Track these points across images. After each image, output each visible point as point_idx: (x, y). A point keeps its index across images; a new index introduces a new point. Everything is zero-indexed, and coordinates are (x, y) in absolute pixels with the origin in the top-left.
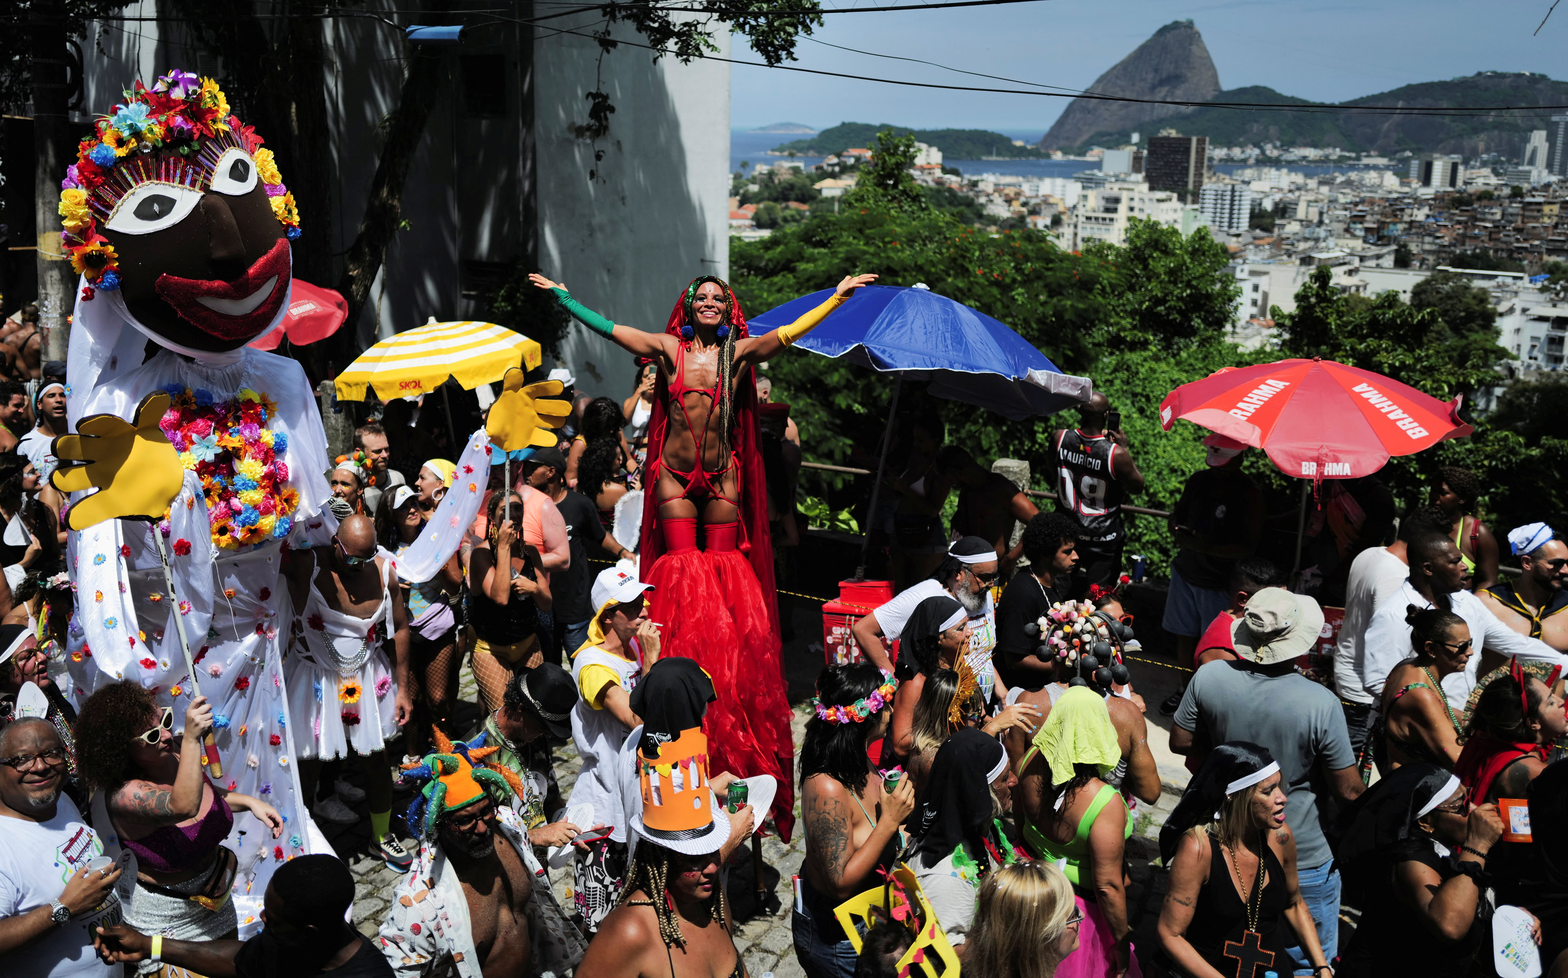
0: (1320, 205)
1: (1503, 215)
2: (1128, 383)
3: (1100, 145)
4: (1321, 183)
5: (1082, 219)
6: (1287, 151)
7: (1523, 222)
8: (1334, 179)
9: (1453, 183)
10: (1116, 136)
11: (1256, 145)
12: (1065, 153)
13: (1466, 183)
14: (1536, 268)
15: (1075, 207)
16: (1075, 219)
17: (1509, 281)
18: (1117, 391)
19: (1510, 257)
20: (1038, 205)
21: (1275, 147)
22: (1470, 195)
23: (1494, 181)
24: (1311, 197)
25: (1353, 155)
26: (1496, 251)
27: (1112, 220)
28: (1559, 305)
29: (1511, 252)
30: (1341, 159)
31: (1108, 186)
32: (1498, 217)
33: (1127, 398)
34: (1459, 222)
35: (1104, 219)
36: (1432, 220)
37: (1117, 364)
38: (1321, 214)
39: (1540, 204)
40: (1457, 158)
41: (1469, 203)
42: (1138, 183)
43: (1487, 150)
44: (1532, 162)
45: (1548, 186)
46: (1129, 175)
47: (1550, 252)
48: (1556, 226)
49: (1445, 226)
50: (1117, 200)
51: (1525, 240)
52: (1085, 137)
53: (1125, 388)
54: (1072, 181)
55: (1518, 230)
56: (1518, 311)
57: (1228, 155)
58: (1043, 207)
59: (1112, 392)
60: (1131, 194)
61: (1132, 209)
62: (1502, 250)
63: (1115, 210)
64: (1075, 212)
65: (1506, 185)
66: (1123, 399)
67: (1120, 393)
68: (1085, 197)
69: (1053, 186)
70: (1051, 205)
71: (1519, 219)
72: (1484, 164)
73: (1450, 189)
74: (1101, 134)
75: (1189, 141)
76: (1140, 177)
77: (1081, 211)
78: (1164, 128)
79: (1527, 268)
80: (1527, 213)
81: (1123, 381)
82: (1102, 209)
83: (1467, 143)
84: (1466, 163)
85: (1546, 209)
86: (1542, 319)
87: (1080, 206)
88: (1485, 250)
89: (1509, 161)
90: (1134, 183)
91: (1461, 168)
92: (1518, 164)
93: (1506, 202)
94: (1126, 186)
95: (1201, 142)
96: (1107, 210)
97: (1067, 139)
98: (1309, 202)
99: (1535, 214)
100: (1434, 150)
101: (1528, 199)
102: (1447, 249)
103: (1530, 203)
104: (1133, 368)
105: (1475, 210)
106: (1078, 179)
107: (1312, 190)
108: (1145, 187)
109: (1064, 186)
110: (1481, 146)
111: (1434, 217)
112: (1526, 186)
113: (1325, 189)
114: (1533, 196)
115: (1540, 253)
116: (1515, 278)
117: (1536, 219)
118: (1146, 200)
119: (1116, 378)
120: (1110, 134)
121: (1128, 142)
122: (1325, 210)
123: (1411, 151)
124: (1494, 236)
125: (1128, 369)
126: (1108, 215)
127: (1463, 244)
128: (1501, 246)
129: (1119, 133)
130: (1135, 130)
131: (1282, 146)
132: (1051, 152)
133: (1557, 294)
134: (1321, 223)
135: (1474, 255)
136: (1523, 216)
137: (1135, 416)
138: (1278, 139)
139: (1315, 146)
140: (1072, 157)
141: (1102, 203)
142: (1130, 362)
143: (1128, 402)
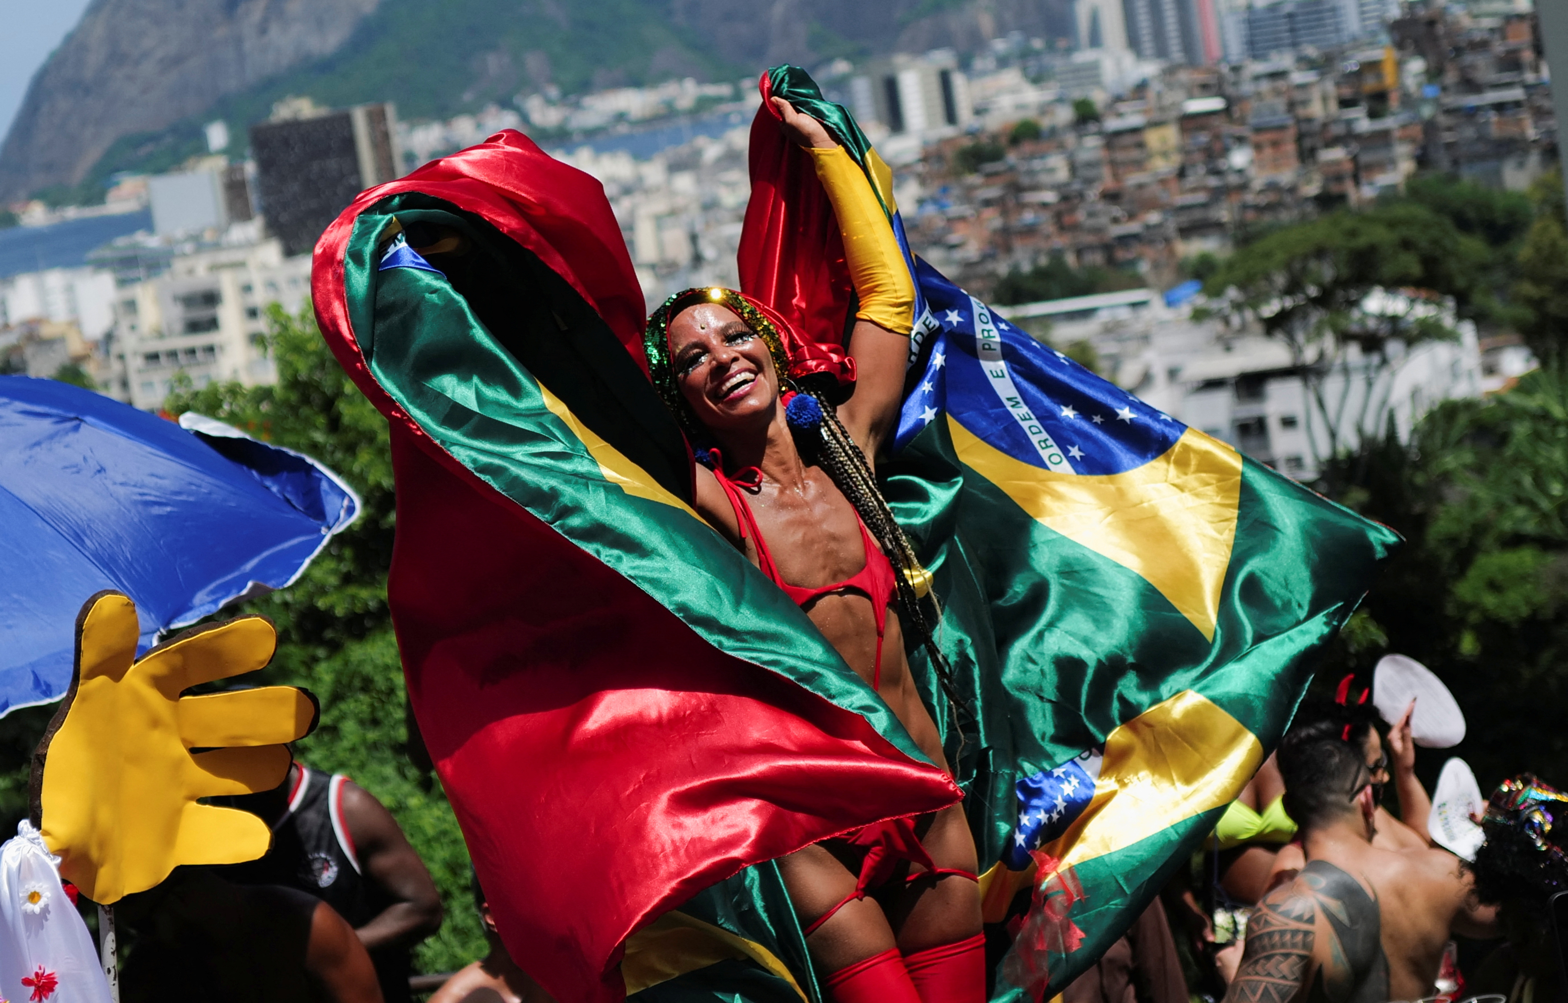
0: (684, 218)
1: (1073, 168)
2: (375, 722)
3: (136, 167)
4: (675, 167)
5: (136, 363)
6: (577, 106)
7: (1116, 176)
8: (697, 153)
9: (951, 116)
10: (169, 140)
11: (506, 104)
12: (54, 202)
13: (979, 112)
14: (1167, 275)
15: (109, 338)
16: (116, 367)
17: (1124, 314)
18: (353, 750)
19: (1111, 261)
20: (15, 349)
21: (549, 102)
22: (995, 137)
23: (1032, 96)
24: (659, 205)
25: (724, 90)
26: (1079, 252)
27: (210, 349)
28: (1238, 344)
29: (1108, 248)
30: (703, 104)
31: (179, 266)
32: (1062, 174)
33: (383, 762)
34: (987, 203)
35: (192, 352)
36: (930, 210)
37: (338, 682)
38: (694, 238)
39: (1135, 131)
40: (943, 58)
41: (996, 155)
42: (249, 245)
43: (1002, 31)
44: (1095, 40)
45: (1141, 88)
46: (222, 230)
47: (1187, 232)
48: (1182, 173)
49: (962, 219)
50: (211, 298)
51: (1132, 216)
52: (92, 155)
53: (372, 735)
54: (87, 271)
55: (1112, 197)
56: (1160, 377)
57: (446, 140)
58: (29, 352)
59: (342, 755)
60: (243, 277)
61: (253, 313)
62: (1091, 248)
63: (212, 324)
64: (115, 349)
65: (1060, 100)
66: (374, 766)
67: (363, 751)
68: (131, 306)
69: (42, 293)
70: (46, 343)
71: (1106, 173)
72: (1003, 62)
73: (948, 131)
74: (135, 141)
75: (346, 121)
76: (253, 229)
77: (129, 343)
78: (280, 98)
79: (1151, 278)
80: (1120, 156)
81: (362, 722)
82: (178, 326)
83: (955, 22)
84: (965, 65)
85: (1153, 138)
86: (1212, 384)
87: (123, 330)
88: (1056, 255)
89: (1051, 47)
90: (240, 246)
91: (959, 81)
92: (1069, 51)
93: (1070, 139)
94: (224, 257)
95: (377, 119)
96: (194, 327)
97: (49, 167)
98: (659, 221)
99: (1135, 154)
100: (891, 48)
101: (1112, 124)
102: (980, 270)
103: (1118, 134)
104: (380, 682)
105: (1012, 169)
106: (100, 265)
107: (657, 189)
108: (272, 252)
109: (70, 289)
110: (986, 23)
111: (935, 201)
112: (1099, 98)
113: (684, 182)
114: (1120, 115)
115: (1167, 241)
116: (1135, 305)
117: (1138, 165)
118: (283, 285)
119: (343, 717)
120: (154, 138)
121: (201, 149)
122: (699, 227)
123: (847, 57)
124: (1067, 219)
125: (367, 685)
126: (200, 340)
127: (1008, 249)
128: (1088, 239)
129: (174, 130)
130: (211, 116)
131: (565, 95)
132: (16, 209)
133: (1226, 321)
134: (698, 260)
135: (1040, 274)
136: (1114, 164)
137: (415, 801)
138: (553, 80)
139: (636, 82)
140: (72, 213)
141: (177, 314)
142: (368, 669)
143: (389, 770)
